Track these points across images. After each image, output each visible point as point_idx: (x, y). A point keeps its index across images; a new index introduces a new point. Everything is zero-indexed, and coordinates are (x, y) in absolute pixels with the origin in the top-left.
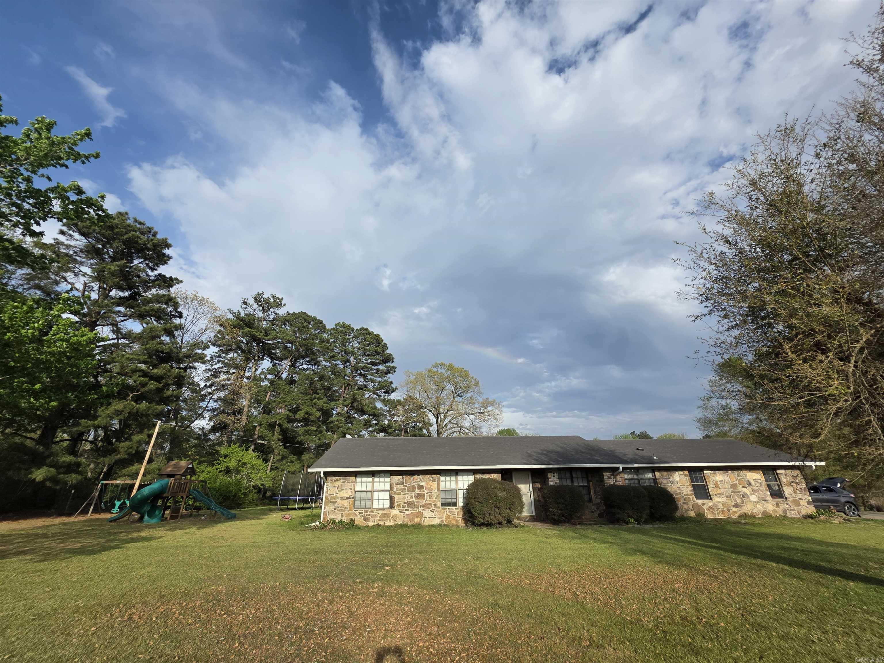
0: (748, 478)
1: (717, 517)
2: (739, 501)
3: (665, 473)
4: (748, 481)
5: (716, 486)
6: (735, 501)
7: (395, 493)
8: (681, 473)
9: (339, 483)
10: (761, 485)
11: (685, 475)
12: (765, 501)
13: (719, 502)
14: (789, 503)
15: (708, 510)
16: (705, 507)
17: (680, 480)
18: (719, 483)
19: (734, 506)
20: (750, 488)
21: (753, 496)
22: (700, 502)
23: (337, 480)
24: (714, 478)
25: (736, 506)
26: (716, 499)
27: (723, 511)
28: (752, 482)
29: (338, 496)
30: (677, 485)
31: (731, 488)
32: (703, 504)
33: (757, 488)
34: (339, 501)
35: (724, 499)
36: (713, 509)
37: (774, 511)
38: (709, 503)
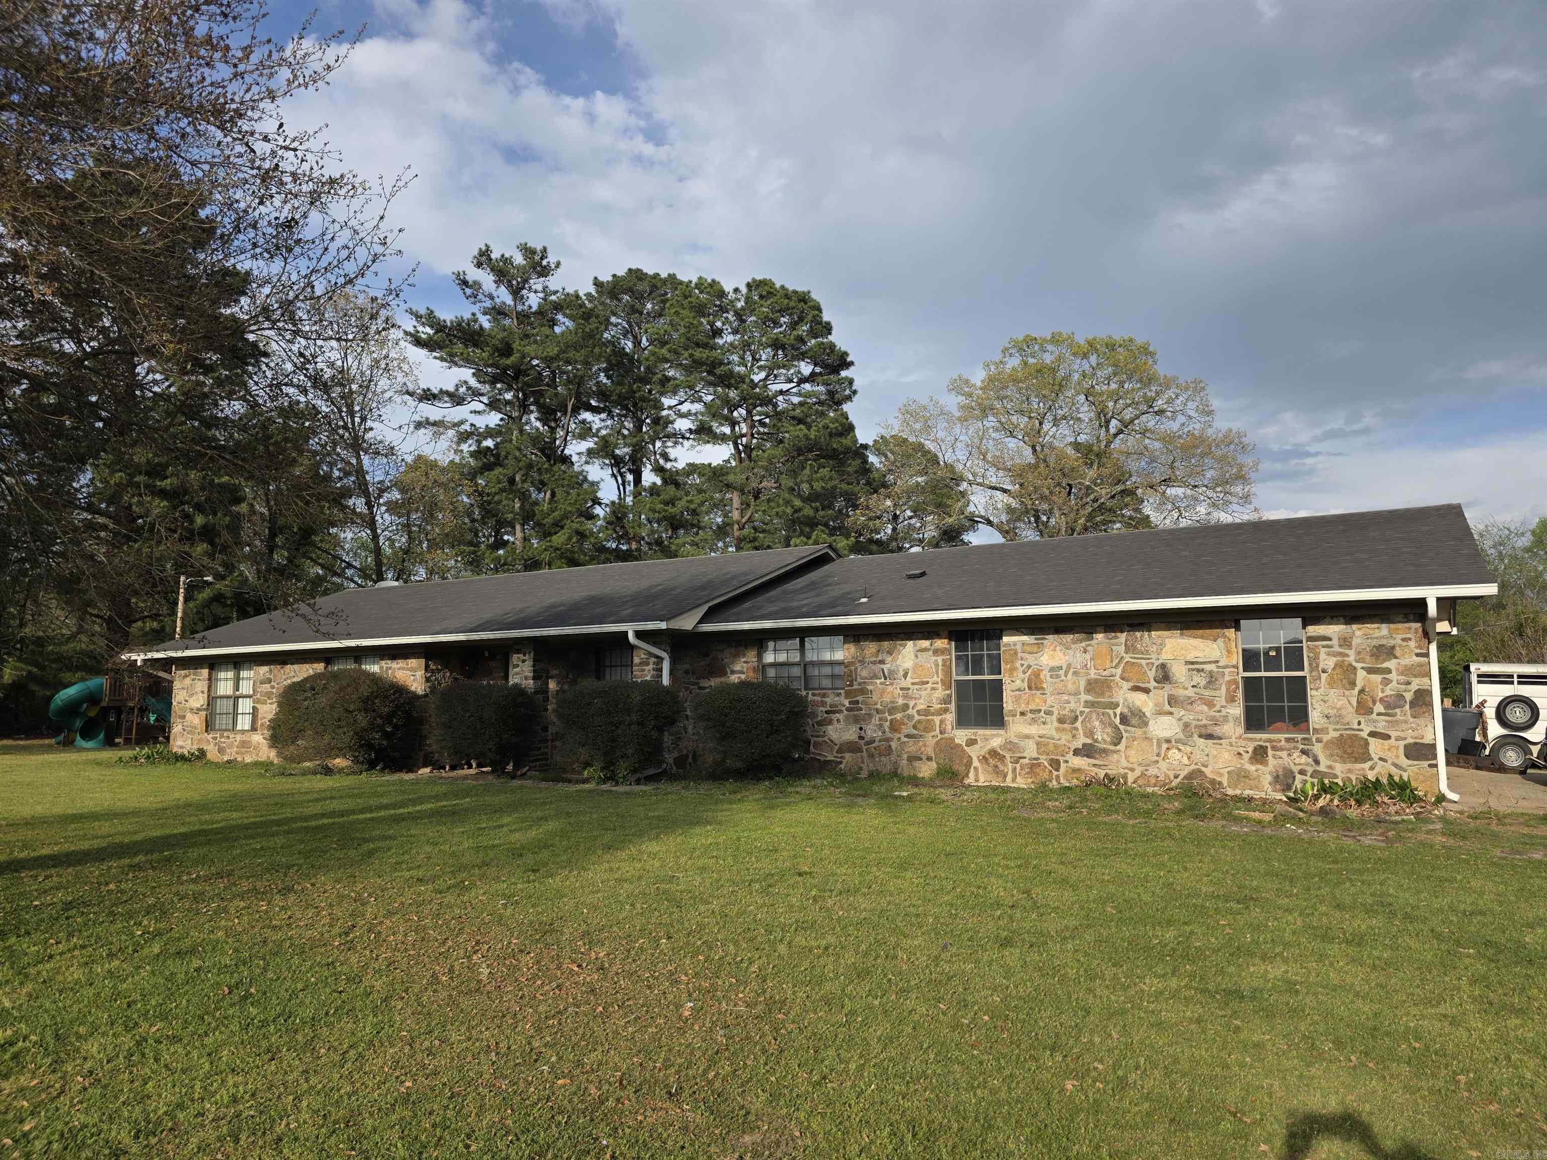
0: (1165, 656)
1: (1009, 782)
2: (1102, 735)
3: (871, 647)
4: (1163, 666)
5: (1034, 684)
6: (1090, 733)
7: (258, 701)
8: (925, 643)
9: (188, 681)
10: (1212, 680)
11: (936, 652)
12: (1210, 737)
13: (1027, 737)
14: (1318, 749)
15: (984, 759)
16: (974, 752)
17: (916, 666)
18: (1045, 675)
19: (1076, 752)
20: (1161, 695)
21: (1166, 719)
22: (961, 736)
23: (186, 676)
24: (1030, 660)
25: (1087, 751)
26: (1017, 727)
27: (1034, 766)
28: (1179, 671)
29: (188, 705)
30: (904, 684)
31: (1088, 691)
32: (971, 742)
33: (1190, 692)
34: (189, 716)
35: (1050, 729)
36: (1002, 758)
37: (1240, 776)
38: (994, 739)
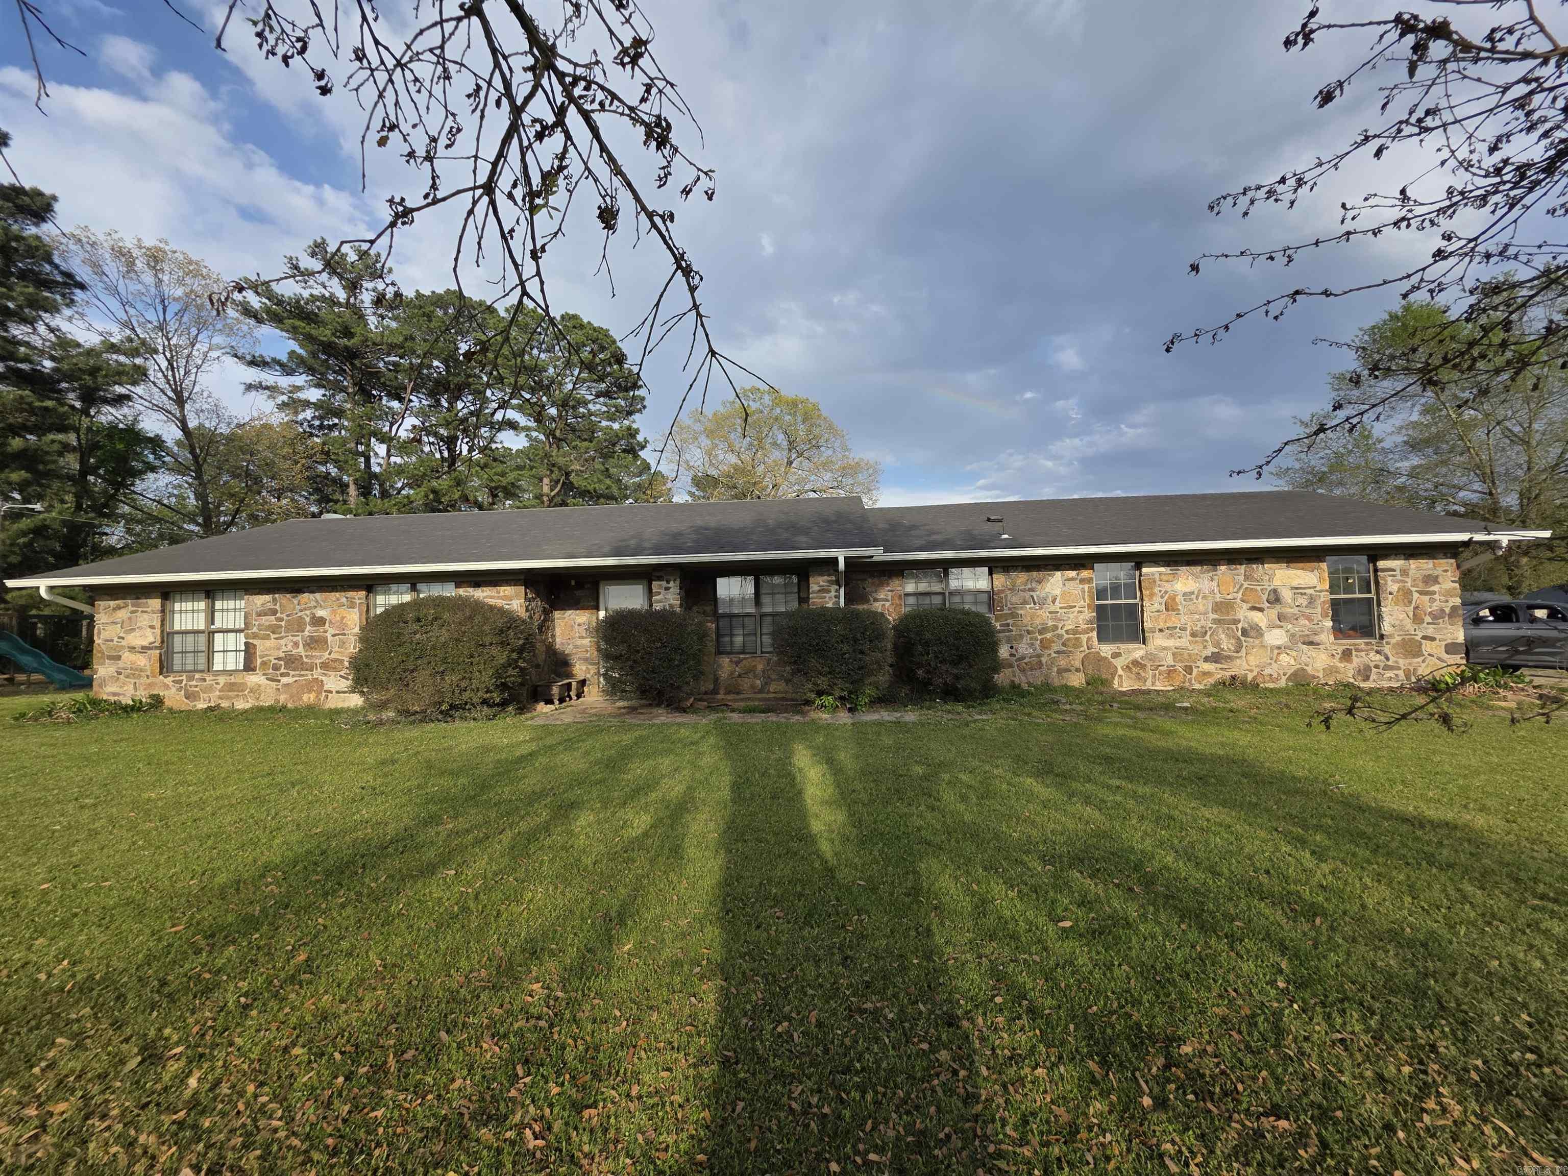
0: (1276, 583)
1: (1148, 685)
2: (1227, 645)
3: (1021, 578)
4: (1275, 591)
5: (1170, 606)
6: (1217, 644)
7: (255, 636)
8: (1072, 574)
9: (123, 614)
10: (1312, 600)
11: (1082, 581)
12: (1311, 643)
13: (1166, 648)
14: (1387, 649)
15: (1128, 668)
16: (1119, 663)
17: (1064, 594)
18: (1180, 598)
19: (1206, 659)
20: (1273, 613)
21: (1277, 631)
22: (1106, 650)
23: (119, 608)
24: (1167, 587)
25: (1215, 658)
26: (1157, 641)
27: (1171, 672)
28: (1287, 595)
29: (124, 643)
30: (1052, 609)
31: (1214, 611)
32: (1116, 655)
33: (1295, 610)
34: (126, 656)
35: (1184, 641)
36: (1143, 667)
37: (1331, 670)
38: (1137, 651)
